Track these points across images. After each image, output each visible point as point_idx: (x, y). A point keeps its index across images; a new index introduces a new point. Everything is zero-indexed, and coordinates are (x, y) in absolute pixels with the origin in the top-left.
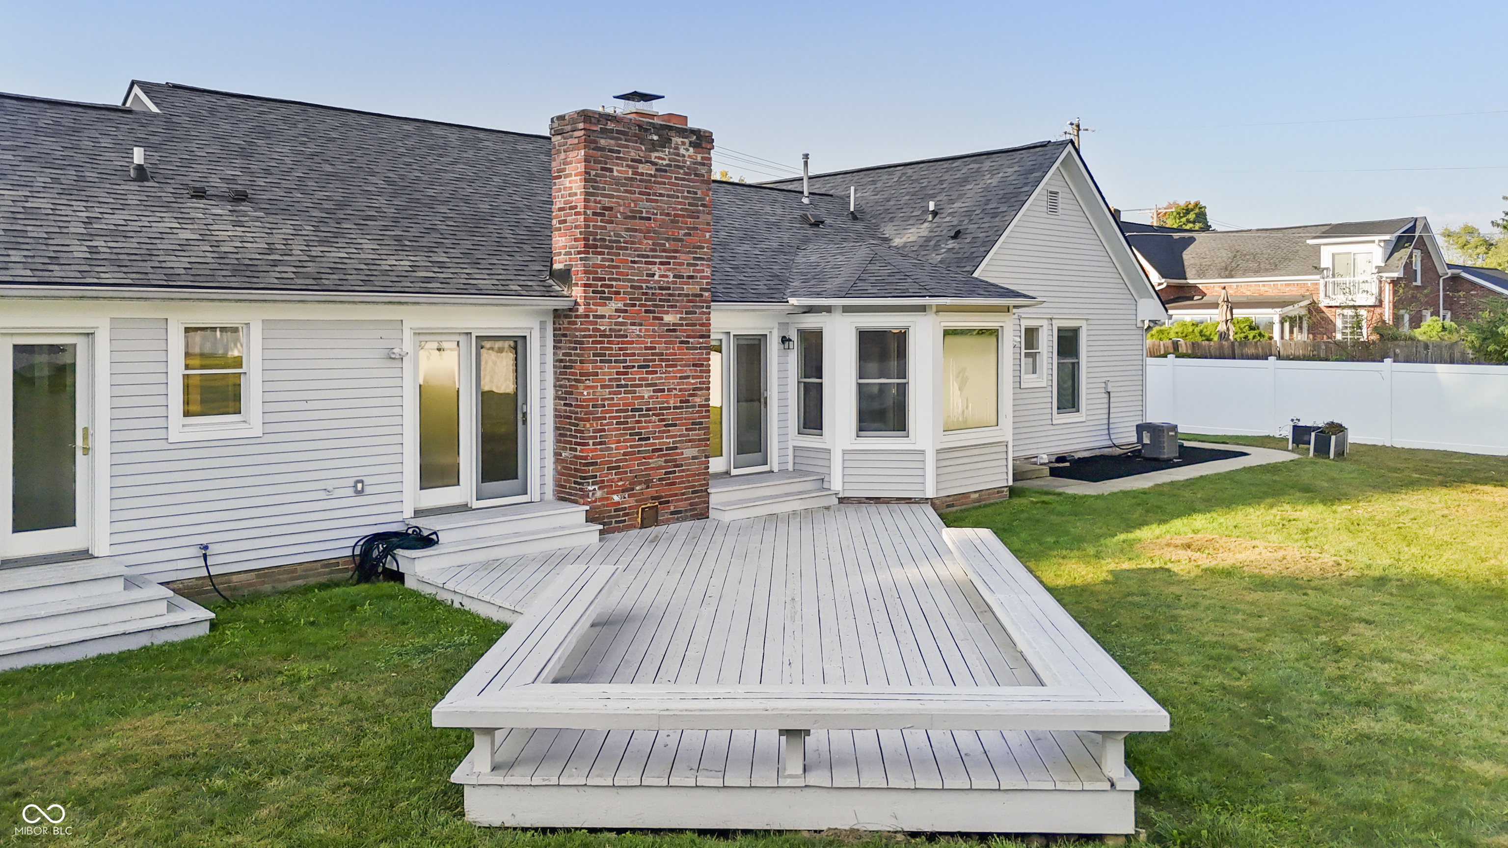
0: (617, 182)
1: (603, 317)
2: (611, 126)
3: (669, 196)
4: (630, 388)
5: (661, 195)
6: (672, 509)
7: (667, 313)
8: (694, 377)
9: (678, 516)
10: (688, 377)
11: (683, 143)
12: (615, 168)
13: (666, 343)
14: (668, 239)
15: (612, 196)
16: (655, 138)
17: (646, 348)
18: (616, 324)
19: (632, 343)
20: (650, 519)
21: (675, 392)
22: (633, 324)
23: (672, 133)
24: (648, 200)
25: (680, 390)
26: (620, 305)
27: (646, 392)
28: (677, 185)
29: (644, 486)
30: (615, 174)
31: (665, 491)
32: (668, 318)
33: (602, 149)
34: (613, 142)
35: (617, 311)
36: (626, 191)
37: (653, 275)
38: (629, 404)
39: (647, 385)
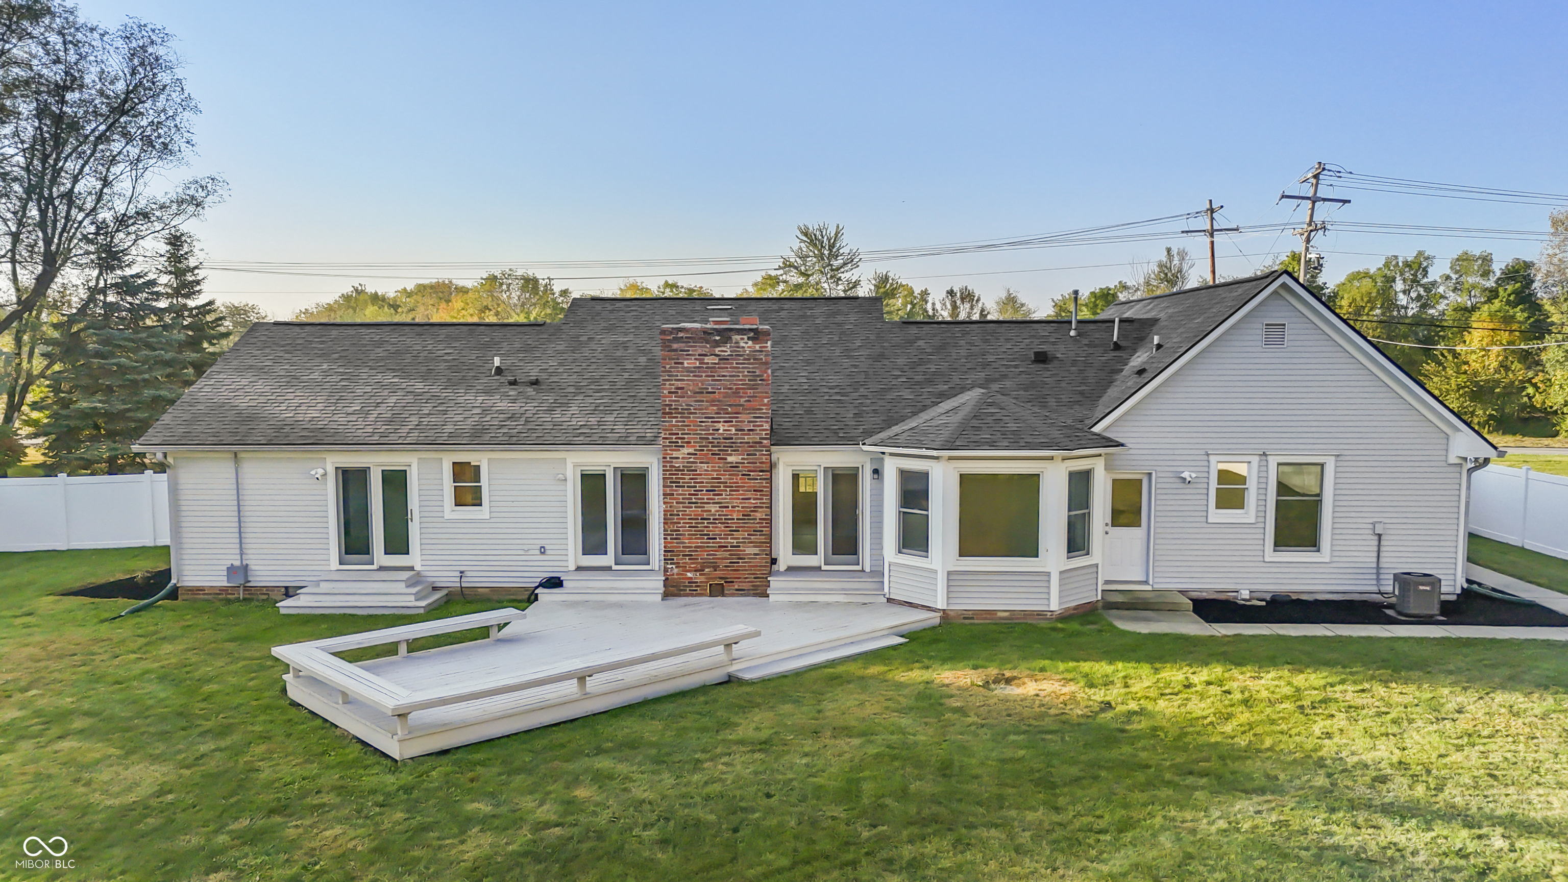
0: (688, 370)
1: (678, 458)
2: (681, 335)
3: (730, 376)
4: (699, 504)
5: (724, 376)
6: (736, 587)
7: (731, 455)
8: (755, 499)
9: (741, 592)
10: (749, 499)
11: (742, 339)
12: (686, 362)
13: (730, 475)
14: (730, 406)
15: (683, 380)
16: (718, 338)
17: (713, 479)
18: (688, 462)
19: (701, 475)
20: (718, 590)
21: (737, 509)
22: (701, 463)
23: (732, 333)
24: (712, 380)
25: (743, 507)
26: (691, 450)
27: (714, 508)
28: (739, 368)
29: (712, 569)
30: (686, 365)
31: (731, 575)
32: (730, 459)
33: (675, 350)
34: (683, 345)
35: (688, 454)
36: (694, 376)
37: (718, 430)
38: (699, 515)
39: (714, 503)
